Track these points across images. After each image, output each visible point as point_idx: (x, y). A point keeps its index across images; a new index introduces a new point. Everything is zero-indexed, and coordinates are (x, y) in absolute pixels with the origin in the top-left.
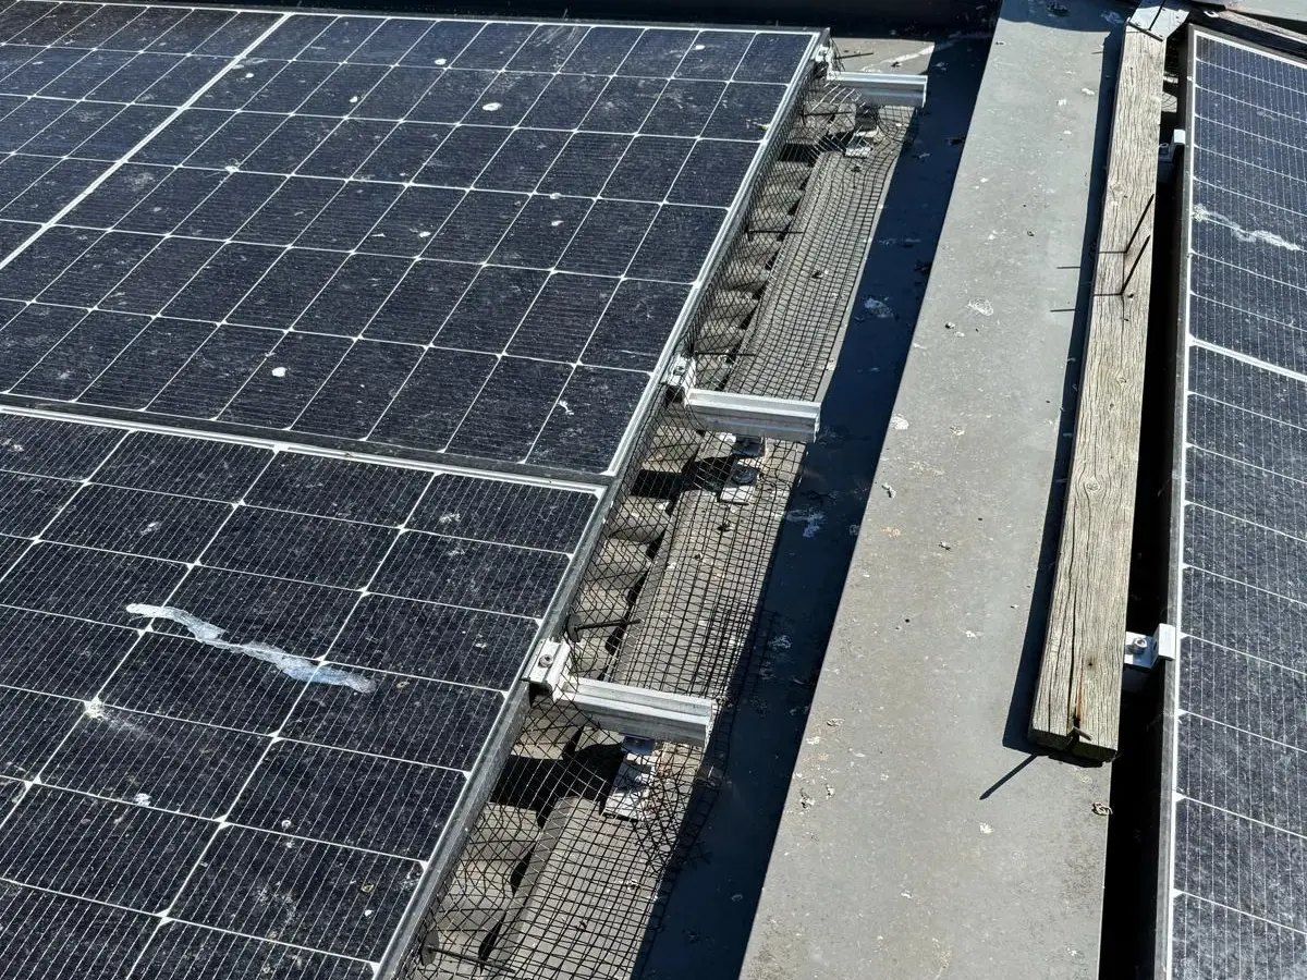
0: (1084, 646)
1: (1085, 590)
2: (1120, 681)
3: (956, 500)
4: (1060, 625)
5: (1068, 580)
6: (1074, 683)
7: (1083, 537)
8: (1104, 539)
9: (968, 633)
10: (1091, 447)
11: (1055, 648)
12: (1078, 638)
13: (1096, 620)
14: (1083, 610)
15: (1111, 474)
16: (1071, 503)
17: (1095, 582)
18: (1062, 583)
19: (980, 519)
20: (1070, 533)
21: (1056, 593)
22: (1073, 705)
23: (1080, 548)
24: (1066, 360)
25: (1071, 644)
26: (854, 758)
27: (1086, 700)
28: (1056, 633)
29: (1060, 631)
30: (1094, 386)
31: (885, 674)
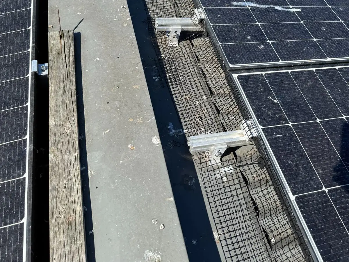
0: (62, 59)
1: (65, 79)
2: (49, 52)
3: (120, 109)
4: (71, 63)
5: (71, 80)
6: (63, 46)
7: (69, 101)
8: (60, 104)
9: (99, 59)
10: (72, 152)
11: (71, 54)
12: (64, 61)
13: (59, 69)
14: (64, 71)
15: (61, 140)
16: (76, 115)
17: (61, 83)
18: (73, 78)
19: (108, 103)
20: (74, 101)
21: (75, 74)
22: (63, 40)
23: (69, 95)
24: (94, 231)
25: (66, 57)
26: (117, 18)
27: (59, 43)
28: (72, 60)
29: (71, 61)
30: (76, 198)
31: (118, 40)
